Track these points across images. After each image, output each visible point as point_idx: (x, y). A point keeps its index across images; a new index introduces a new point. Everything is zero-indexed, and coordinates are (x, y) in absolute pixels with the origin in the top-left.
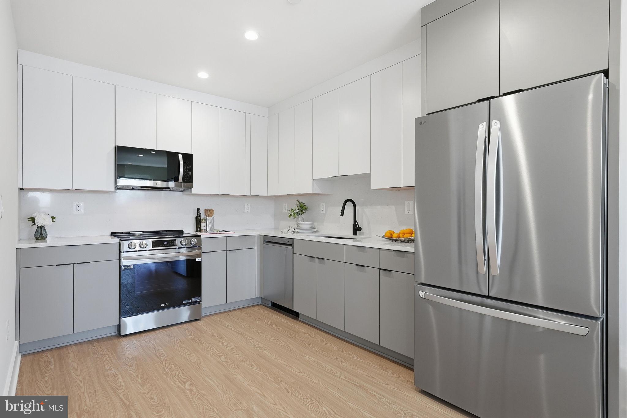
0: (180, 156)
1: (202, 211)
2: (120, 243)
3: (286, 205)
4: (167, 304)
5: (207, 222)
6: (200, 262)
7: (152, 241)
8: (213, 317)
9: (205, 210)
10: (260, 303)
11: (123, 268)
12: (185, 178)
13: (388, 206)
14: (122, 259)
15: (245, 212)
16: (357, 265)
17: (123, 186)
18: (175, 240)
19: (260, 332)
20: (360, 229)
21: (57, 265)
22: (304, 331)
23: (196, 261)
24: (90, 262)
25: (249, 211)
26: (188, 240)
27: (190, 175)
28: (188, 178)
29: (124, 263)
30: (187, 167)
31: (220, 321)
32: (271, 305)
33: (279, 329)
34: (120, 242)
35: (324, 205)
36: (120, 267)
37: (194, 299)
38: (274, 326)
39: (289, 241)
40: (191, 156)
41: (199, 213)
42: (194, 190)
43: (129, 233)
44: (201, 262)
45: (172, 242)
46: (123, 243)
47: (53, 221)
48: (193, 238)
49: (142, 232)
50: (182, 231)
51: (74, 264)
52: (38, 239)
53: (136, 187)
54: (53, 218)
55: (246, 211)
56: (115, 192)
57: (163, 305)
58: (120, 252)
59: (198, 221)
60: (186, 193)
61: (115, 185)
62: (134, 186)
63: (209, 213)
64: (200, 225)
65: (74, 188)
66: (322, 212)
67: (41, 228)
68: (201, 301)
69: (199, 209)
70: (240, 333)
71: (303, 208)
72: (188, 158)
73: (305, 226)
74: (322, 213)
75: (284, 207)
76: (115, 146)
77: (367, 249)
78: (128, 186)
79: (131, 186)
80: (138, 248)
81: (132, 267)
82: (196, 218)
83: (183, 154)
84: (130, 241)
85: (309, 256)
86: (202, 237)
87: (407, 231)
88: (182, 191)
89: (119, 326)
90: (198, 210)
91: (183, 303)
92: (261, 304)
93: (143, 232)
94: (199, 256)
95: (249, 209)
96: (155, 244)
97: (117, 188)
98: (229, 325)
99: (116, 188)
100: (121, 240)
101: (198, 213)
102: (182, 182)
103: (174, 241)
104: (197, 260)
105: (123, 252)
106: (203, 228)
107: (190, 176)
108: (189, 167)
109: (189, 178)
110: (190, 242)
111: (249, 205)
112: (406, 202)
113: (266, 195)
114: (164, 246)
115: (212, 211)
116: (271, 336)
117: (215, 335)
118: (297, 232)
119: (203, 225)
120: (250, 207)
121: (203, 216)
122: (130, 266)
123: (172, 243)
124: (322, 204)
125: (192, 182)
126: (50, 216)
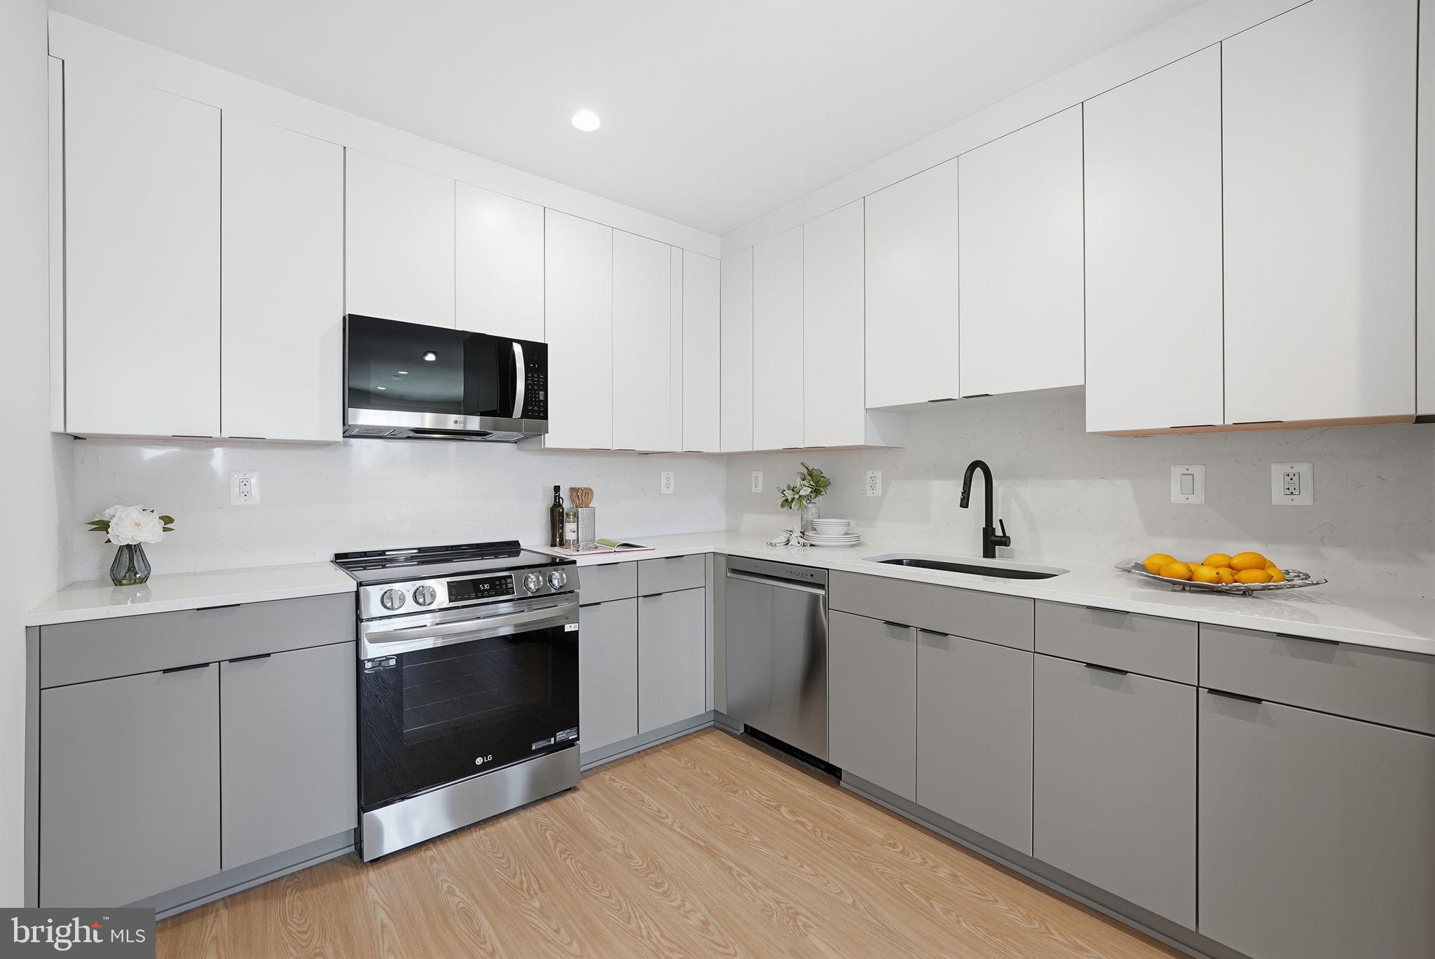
0: (517, 349)
1: (564, 493)
2: (357, 593)
3: (760, 475)
4: (490, 758)
5: (578, 521)
6: (575, 634)
7: (448, 583)
8: (607, 776)
9: (571, 488)
10: (712, 723)
11: (368, 665)
12: (531, 408)
13: (1102, 481)
14: (365, 642)
15: (662, 492)
16: (1089, 665)
17: (367, 428)
18: (511, 577)
19: (758, 839)
20: (1005, 541)
21: (165, 671)
22: (881, 836)
23: (566, 631)
24: (268, 655)
25: (671, 491)
26: (544, 575)
27: (542, 398)
28: (537, 409)
29: (372, 651)
30: (533, 377)
31: (630, 792)
32: (743, 731)
33: (803, 824)
34: (358, 589)
35: (879, 474)
36: (359, 663)
37: (561, 736)
38: (784, 810)
39: (812, 575)
40: (543, 347)
41: (559, 497)
42: (550, 440)
43: (383, 553)
44: (577, 632)
45: (503, 582)
46: (368, 594)
47: (165, 530)
48: (556, 570)
49: (416, 551)
50: (516, 544)
51: (220, 662)
52: (121, 585)
53: (401, 429)
54: (167, 520)
55: (664, 490)
56: (345, 444)
57: (479, 761)
58: (359, 620)
59: (557, 517)
60: (528, 445)
61: (344, 424)
62: (395, 429)
63: (582, 496)
64: (562, 528)
65: (225, 435)
66: (869, 493)
67: (132, 550)
68: (578, 739)
69: (559, 486)
70: (703, 844)
71: (818, 484)
72: (537, 354)
73: (831, 529)
74: (872, 495)
75: (754, 479)
76: (344, 318)
77: (1135, 619)
78: (380, 429)
79: (388, 428)
80: (410, 606)
81: (392, 662)
82: (553, 510)
83: (525, 344)
84: (386, 587)
85: (888, 623)
86: (578, 565)
87: (1248, 560)
88: (515, 443)
89: (358, 832)
90: (557, 489)
91: (534, 748)
92: (716, 728)
93: (420, 550)
94: (573, 616)
95: (672, 486)
96: (456, 591)
97: (349, 432)
98: (659, 811)
99: (346, 434)
100: (360, 584)
101: (555, 496)
102: (521, 418)
103: (509, 580)
104: (568, 628)
105: (368, 620)
106: (569, 535)
107: (542, 401)
108: (538, 377)
109: (539, 406)
110: (550, 581)
111: (671, 475)
112: (1177, 471)
113: (715, 449)
114: (480, 594)
115: (588, 493)
116: (799, 860)
117: (633, 854)
118: (811, 545)
119: (569, 527)
120: (672, 481)
121: (567, 505)
122: (388, 658)
123: (501, 585)
124: (869, 474)
125: (546, 418)
126: (156, 515)
